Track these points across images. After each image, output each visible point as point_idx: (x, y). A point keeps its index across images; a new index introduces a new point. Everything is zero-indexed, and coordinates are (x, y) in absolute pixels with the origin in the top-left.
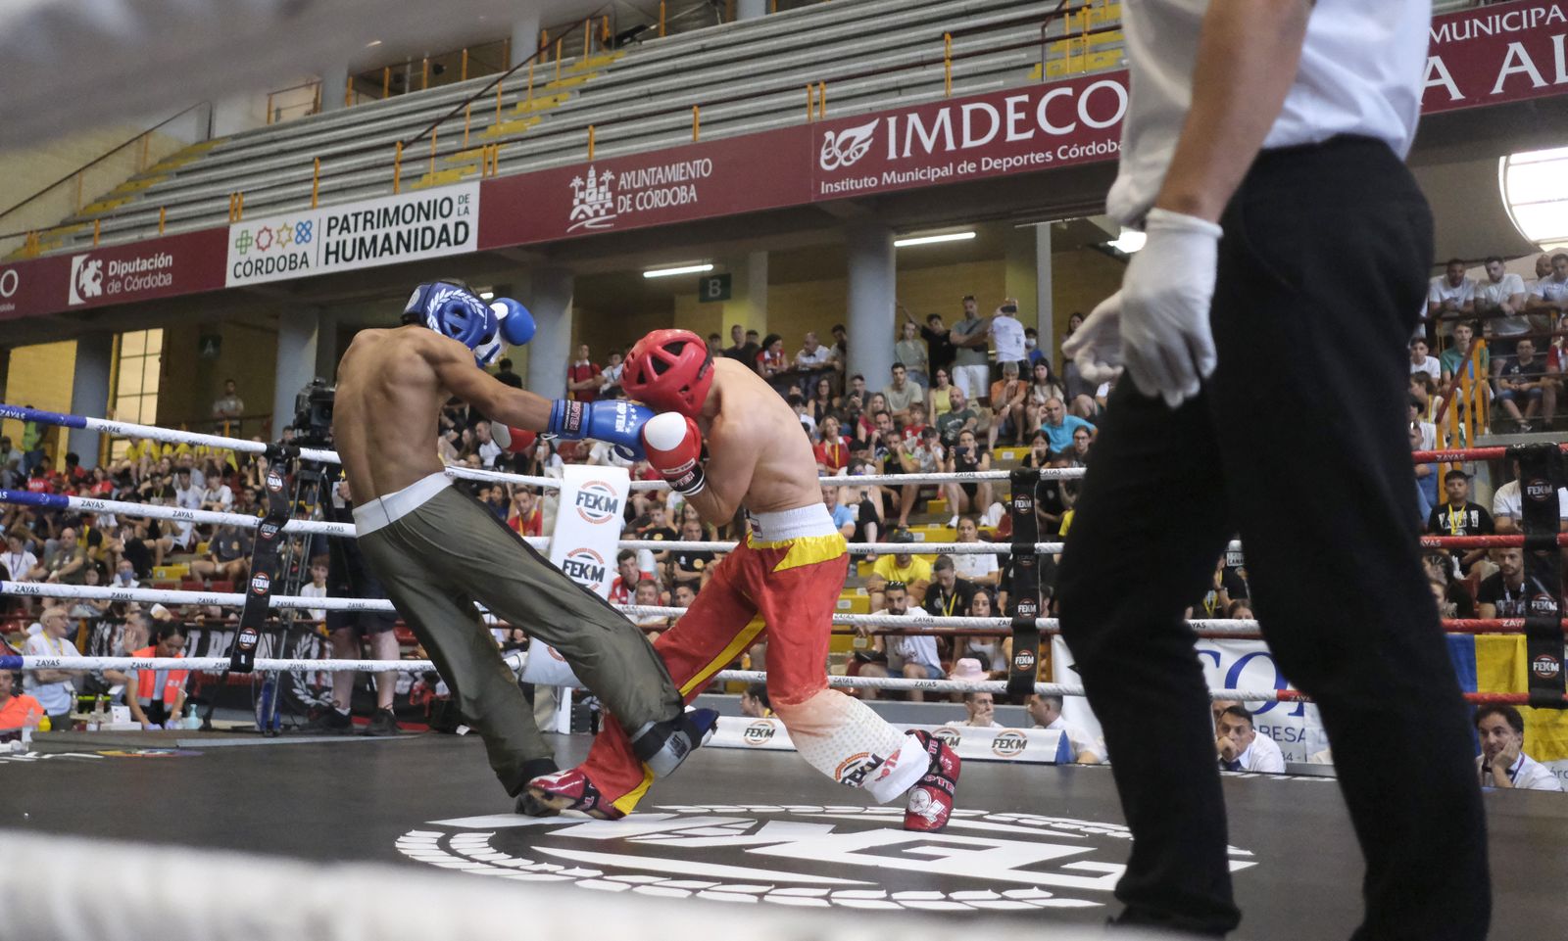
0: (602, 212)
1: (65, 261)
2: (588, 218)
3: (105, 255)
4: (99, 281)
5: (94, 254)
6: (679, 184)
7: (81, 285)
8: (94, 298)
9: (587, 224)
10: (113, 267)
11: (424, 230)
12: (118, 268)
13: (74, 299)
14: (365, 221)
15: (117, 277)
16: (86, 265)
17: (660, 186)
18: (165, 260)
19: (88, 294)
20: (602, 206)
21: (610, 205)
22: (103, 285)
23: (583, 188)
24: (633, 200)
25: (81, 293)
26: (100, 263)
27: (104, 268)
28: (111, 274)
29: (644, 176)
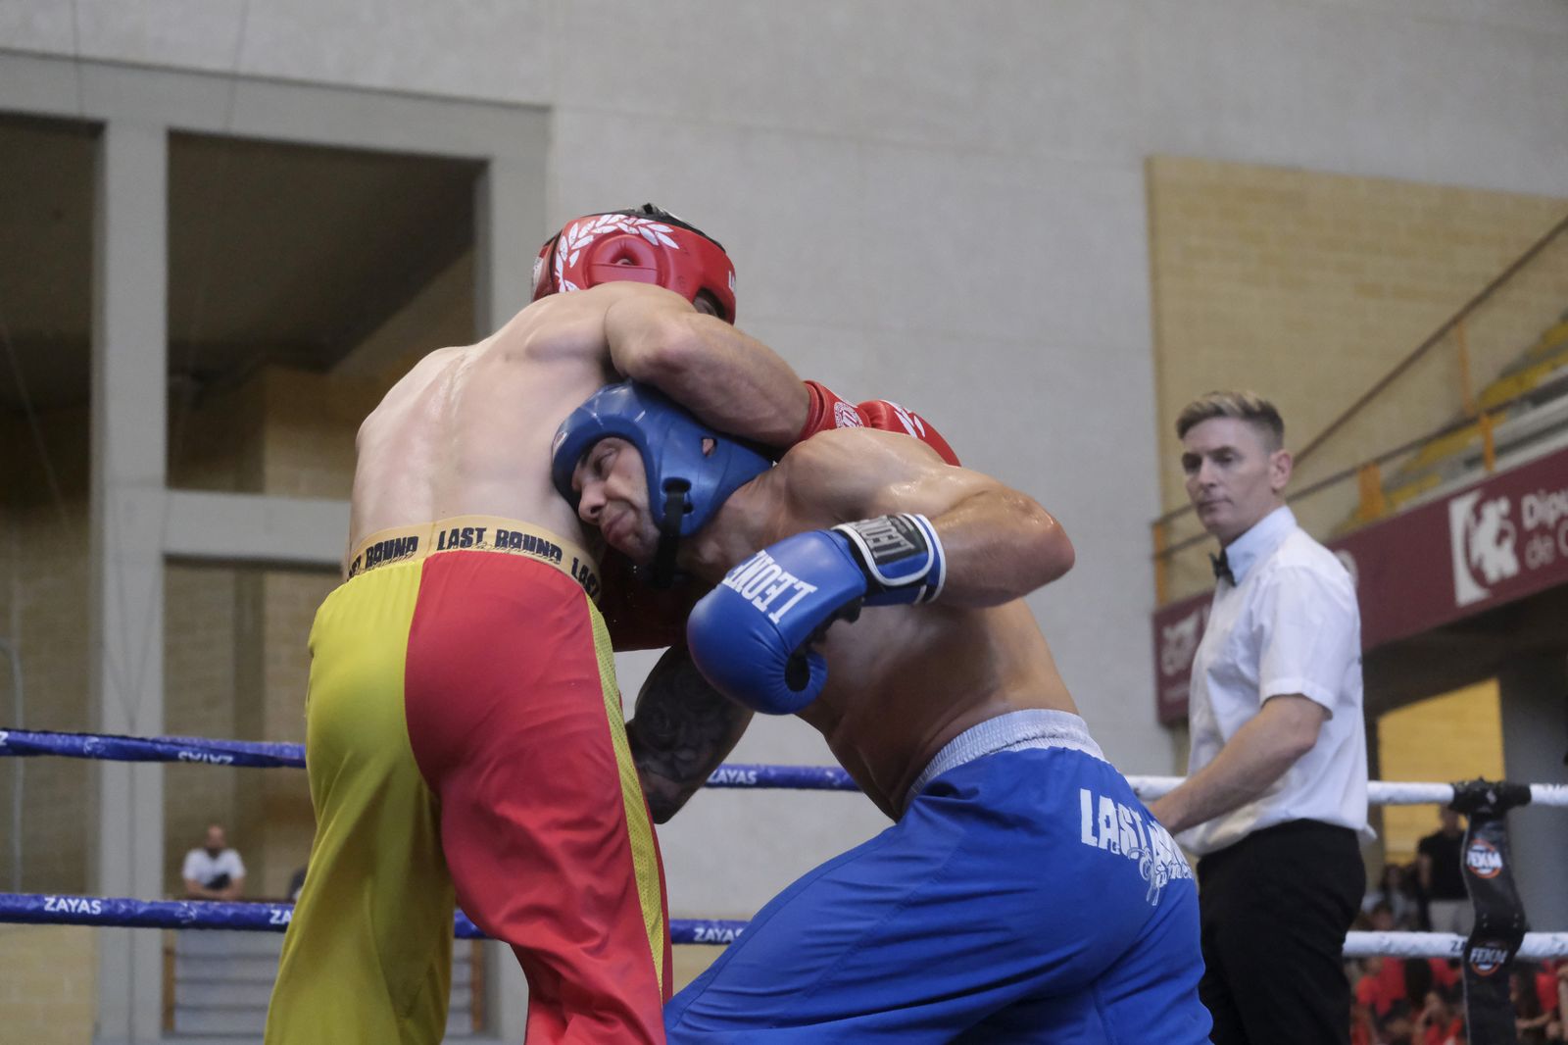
1: (1438, 512)
3: (1512, 487)
4: (1508, 545)
5: (1491, 490)
7: (1475, 555)
8: (1504, 584)
10: (1532, 510)
12: (1541, 509)
13: (1467, 592)
15: (1542, 529)
16: (1477, 512)
19: (1492, 574)
22: (1520, 551)
25: (1478, 575)
26: (1503, 506)
27: (1515, 516)
28: (1529, 523)
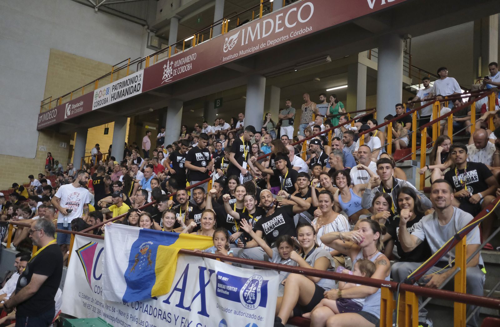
0: (170, 76)
1: (65, 105)
2: (166, 78)
3: (72, 103)
6: (188, 63)
7: (67, 113)
8: (69, 116)
9: (166, 81)
11: (131, 87)
12: (74, 106)
13: (66, 117)
14: (120, 86)
17: (183, 65)
18: (82, 103)
20: (170, 73)
21: (171, 73)
22: (71, 112)
23: (166, 68)
24: (177, 71)
25: (67, 115)
26: (70, 105)
27: (71, 107)
29: (180, 62)
